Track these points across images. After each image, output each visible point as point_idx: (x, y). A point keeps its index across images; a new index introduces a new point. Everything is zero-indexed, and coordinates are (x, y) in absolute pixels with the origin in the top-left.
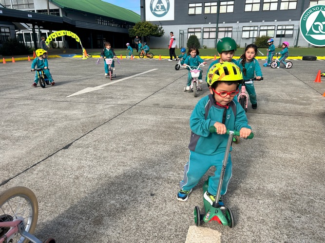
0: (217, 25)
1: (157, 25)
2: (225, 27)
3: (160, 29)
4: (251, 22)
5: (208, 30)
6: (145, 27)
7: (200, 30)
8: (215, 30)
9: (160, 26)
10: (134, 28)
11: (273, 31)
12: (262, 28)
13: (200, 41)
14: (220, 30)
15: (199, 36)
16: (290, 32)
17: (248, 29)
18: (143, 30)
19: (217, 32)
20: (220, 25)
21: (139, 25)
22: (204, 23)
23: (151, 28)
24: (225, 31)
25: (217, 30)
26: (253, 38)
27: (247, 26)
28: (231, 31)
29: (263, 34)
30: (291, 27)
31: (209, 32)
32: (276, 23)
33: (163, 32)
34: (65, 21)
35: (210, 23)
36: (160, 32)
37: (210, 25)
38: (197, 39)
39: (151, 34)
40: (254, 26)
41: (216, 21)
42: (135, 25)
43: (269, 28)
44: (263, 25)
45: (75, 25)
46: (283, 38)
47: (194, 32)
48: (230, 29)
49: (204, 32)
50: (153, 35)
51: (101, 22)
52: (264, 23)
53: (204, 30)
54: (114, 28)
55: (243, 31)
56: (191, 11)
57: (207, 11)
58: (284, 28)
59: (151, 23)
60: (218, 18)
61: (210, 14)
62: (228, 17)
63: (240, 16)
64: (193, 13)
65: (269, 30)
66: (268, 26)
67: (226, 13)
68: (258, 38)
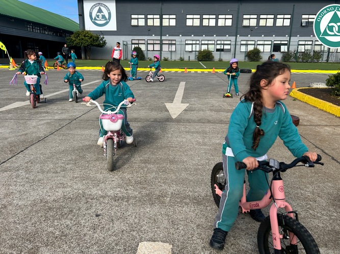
0: (161, 38)
1: (98, 35)
2: (169, 40)
3: (102, 39)
4: (193, 35)
5: (152, 42)
6: (85, 36)
7: (144, 42)
8: (159, 42)
9: (102, 36)
10: (73, 37)
11: (213, 45)
12: (203, 42)
13: (145, 53)
14: (164, 42)
15: (143, 47)
16: (228, 47)
17: (191, 42)
18: (82, 39)
19: (161, 44)
20: (163, 38)
21: (78, 34)
22: (148, 35)
23: (91, 37)
24: (169, 44)
25: (161, 42)
26: (196, 51)
27: (190, 39)
28: (175, 44)
29: (204, 48)
30: (229, 42)
31: (153, 44)
32: (215, 37)
33: (105, 42)
35: (153, 35)
36: (101, 42)
37: (154, 37)
38: (142, 51)
39: (92, 44)
40: (196, 40)
41: (159, 33)
42: (73, 34)
43: (210, 42)
44: (204, 39)
46: (222, 52)
47: (138, 44)
48: (174, 42)
49: (148, 44)
50: (94, 46)
52: (204, 37)
53: (149, 42)
54: (48, 36)
55: (186, 44)
56: (134, 22)
57: (150, 23)
58: (223, 43)
59: (92, 33)
60: (161, 30)
61: (153, 26)
62: (171, 31)
63: (182, 29)
64: (136, 24)
65: (209, 44)
66: (208, 40)
67: (169, 26)
68: (200, 52)
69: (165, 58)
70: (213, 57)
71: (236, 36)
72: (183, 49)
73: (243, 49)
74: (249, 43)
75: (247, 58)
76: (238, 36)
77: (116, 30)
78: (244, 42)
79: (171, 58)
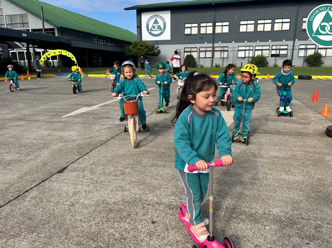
0: (213, 45)
1: (154, 44)
2: (221, 47)
3: (157, 49)
4: (246, 42)
5: (204, 49)
6: (141, 46)
7: (196, 50)
8: (211, 49)
9: (156, 46)
10: (131, 47)
11: (268, 51)
12: (257, 48)
13: (197, 60)
14: (216, 49)
15: (195, 55)
16: (284, 52)
17: (244, 48)
18: (139, 49)
19: (213, 51)
20: (216, 45)
21: (136, 44)
22: (200, 43)
23: (147, 47)
24: (221, 51)
25: (213, 49)
26: (249, 57)
27: (242, 46)
28: (227, 51)
29: (258, 53)
30: (285, 47)
31: (206, 51)
32: (270, 43)
33: (159, 51)
34: (60, 40)
35: (206, 43)
36: (156, 51)
37: (206, 45)
38: (194, 59)
39: (147, 54)
40: (249, 46)
41: (212, 41)
42: (131, 44)
43: (264, 48)
44: (258, 45)
45: (71, 45)
46: (277, 58)
47: (190, 52)
48: (226, 49)
49: (200, 51)
50: (150, 55)
51: (97, 41)
52: (258, 43)
53: (201, 50)
54: (110, 47)
55: (239, 50)
56: (187, 31)
57: (203, 31)
58: (278, 48)
59: (148, 43)
60: (214, 38)
61: (206, 34)
62: (223, 37)
63: (235, 36)
64: (189, 33)
65: (264, 50)
66: (262, 46)
67: (222, 33)
68: (253, 58)
69: (216, 64)
70: (267, 63)
71: (294, 41)
72: (235, 56)
73: (302, 53)
74: (309, 47)
75: (306, 64)
76: (296, 40)
77: (170, 39)
78: (303, 47)
79: (223, 65)
